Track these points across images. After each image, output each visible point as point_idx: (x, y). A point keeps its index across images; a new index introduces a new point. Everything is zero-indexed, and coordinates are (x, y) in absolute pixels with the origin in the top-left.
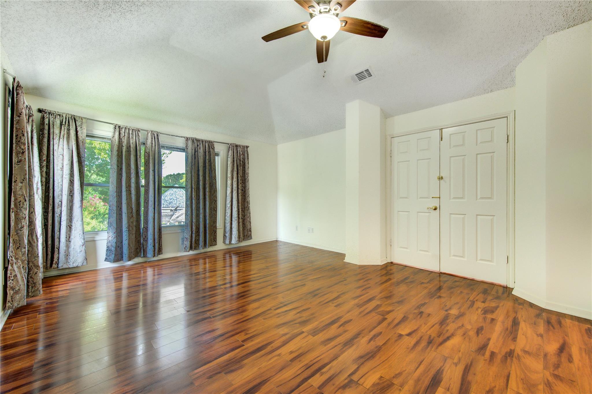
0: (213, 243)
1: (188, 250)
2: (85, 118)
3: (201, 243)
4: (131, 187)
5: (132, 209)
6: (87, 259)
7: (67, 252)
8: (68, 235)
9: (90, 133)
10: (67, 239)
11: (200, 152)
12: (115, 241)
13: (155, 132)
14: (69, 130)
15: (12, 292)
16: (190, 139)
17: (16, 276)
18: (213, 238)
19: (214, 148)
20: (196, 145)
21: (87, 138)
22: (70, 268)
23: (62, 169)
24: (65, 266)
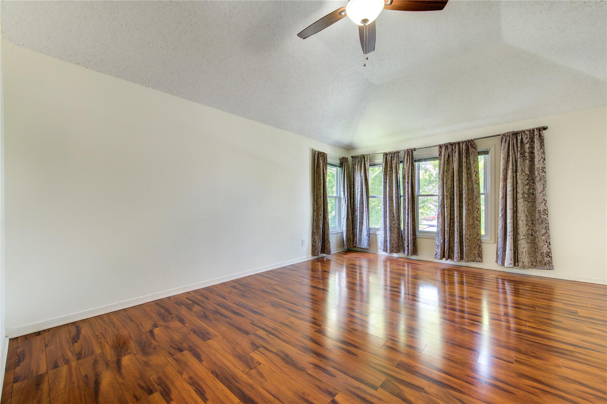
0: (477, 258)
1: (439, 257)
2: (368, 154)
3: (456, 255)
4: (393, 197)
5: (394, 214)
6: (369, 245)
7: (360, 238)
8: (360, 228)
9: (372, 163)
10: (360, 230)
11: (455, 156)
12: (384, 237)
13: (409, 149)
14: (361, 164)
15: (315, 248)
16: (443, 145)
17: (316, 241)
18: (477, 252)
19: (476, 146)
20: (450, 150)
21: (370, 167)
22: (361, 248)
23: (358, 188)
24: (359, 246)
